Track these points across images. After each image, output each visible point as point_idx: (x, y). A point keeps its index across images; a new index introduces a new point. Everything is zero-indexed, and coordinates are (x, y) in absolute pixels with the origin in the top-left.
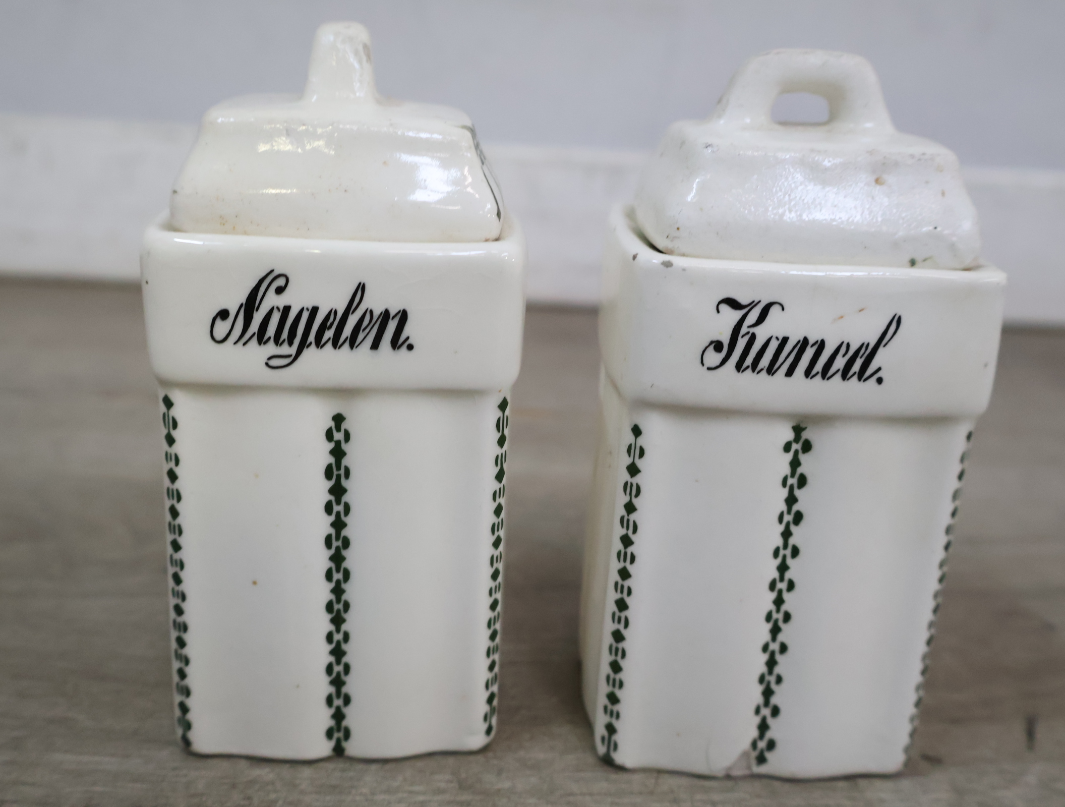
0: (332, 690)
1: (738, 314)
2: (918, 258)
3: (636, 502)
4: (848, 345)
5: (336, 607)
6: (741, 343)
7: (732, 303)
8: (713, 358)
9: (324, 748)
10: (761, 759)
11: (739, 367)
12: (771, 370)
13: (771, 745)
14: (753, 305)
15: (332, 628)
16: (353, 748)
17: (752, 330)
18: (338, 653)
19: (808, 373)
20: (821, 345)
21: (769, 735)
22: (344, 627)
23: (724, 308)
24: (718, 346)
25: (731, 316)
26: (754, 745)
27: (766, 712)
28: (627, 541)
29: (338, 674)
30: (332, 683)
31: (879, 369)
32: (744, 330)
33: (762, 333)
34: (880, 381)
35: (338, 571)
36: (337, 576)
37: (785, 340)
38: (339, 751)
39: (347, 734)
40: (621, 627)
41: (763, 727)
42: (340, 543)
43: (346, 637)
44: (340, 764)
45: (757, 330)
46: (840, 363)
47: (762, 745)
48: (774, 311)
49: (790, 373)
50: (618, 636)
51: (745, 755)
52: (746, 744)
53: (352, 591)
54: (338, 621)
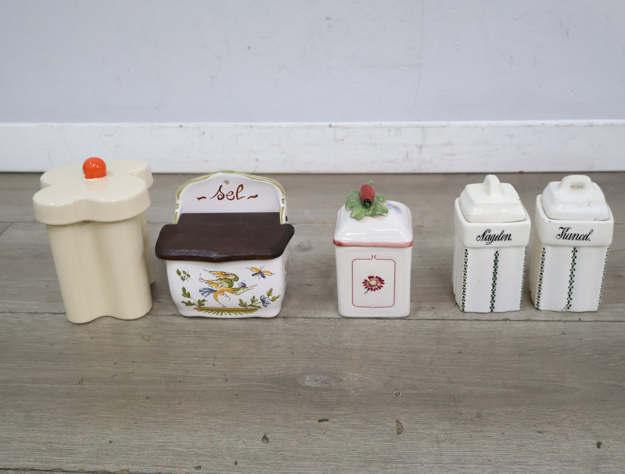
0: (492, 299)
1: (563, 230)
2: (596, 218)
3: (544, 261)
4: (583, 235)
5: (494, 284)
6: (564, 235)
7: (562, 228)
8: (559, 237)
9: (489, 310)
10: (568, 308)
11: (563, 238)
12: (569, 239)
13: (570, 306)
14: (566, 228)
15: (493, 288)
16: (494, 310)
17: (566, 232)
18: (493, 293)
19: (576, 239)
20: (578, 235)
21: (570, 304)
22: (495, 288)
23: (561, 229)
24: (559, 235)
25: (562, 230)
26: (567, 305)
27: (569, 299)
28: (542, 268)
29: (493, 297)
30: (492, 298)
31: (589, 239)
32: (564, 232)
33: (567, 233)
34: (589, 240)
35: (495, 278)
36: (494, 279)
37: (572, 234)
38: (492, 311)
39: (494, 308)
40: (541, 284)
41: (569, 302)
42: (495, 273)
43: (495, 290)
44: (492, 313)
45: (567, 232)
46: (582, 237)
47: (568, 305)
48: (569, 229)
49: (573, 239)
50: (540, 285)
51: (565, 307)
52: (565, 305)
53: (497, 282)
54: (494, 287)
